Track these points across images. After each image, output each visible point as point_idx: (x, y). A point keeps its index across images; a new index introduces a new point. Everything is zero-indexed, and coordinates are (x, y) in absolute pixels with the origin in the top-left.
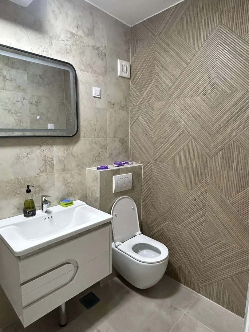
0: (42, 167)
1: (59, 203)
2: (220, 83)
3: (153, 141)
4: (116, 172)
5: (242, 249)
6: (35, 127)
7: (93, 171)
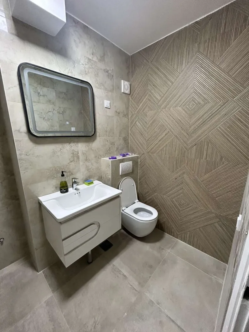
0: (71, 158)
1: (84, 183)
2: (196, 97)
3: (147, 139)
4: (122, 161)
5: (207, 211)
6: (63, 130)
7: (106, 160)
